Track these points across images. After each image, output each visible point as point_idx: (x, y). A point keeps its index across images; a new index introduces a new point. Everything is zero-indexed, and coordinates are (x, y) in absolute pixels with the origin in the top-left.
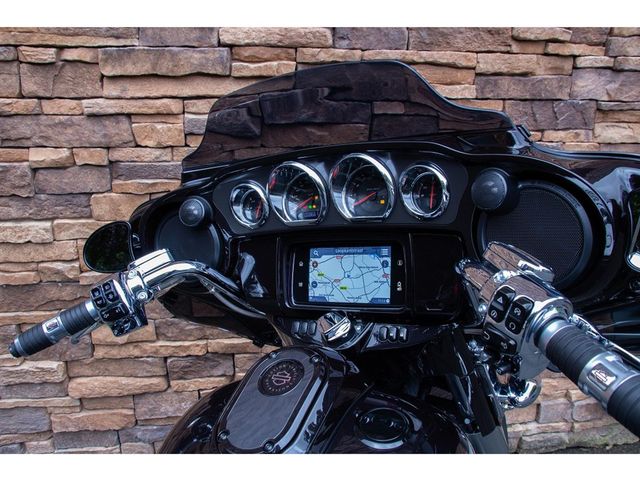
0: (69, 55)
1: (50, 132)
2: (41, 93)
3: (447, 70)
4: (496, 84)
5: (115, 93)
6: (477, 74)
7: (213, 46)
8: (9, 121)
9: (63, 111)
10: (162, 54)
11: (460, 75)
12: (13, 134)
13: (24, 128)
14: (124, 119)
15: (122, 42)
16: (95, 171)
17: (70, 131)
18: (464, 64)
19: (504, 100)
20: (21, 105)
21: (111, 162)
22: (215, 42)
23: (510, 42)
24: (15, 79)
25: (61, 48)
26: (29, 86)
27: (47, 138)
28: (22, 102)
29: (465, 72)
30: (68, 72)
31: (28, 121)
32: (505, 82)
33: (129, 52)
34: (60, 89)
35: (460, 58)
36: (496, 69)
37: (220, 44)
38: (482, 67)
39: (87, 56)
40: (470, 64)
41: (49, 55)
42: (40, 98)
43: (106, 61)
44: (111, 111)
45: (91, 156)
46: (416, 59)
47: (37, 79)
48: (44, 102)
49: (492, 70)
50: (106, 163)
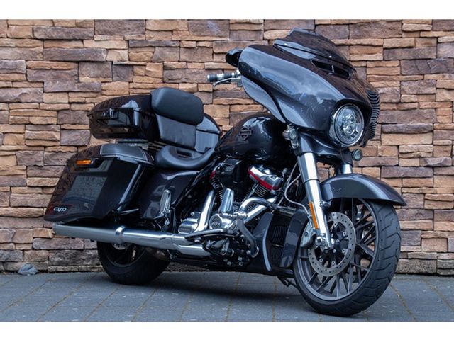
0: (201, 44)
1: (189, 76)
2: (188, 60)
3: (368, 47)
4: (394, 53)
5: (218, 60)
6: (384, 49)
7: (260, 40)
8: (173, 71)
9: (196, 67)
10: (240, 43)
11: (375, 49)
12: (174, 77)
13: (178, 74)
14: (221, 71)
15: (223, 39)
16: (206, 94)
17: (198, 76)
18: (377, 44)
19: (400, 60)
20: (179, 65)
21: (214, 90)
22: (262, 38)
23: (401, 32)
24: (178, 54)
25: (197, 42)
26: (183, 57)
27: (188, 79)
28: (180, 63)
29: (378, 48)
30: (199, 51)
31: (181, 71)
32: (399, 51)
33: (226, 43)
34: (195, 58)
35: (374, 41)
36: (393, 45)
37: (264, 39)
38: (386, 45)
39: (208, 45)
40: (380, 44)
41: (193, 44)
42: (187, 62)
43: (216, 46)
44: (217, 67)
45: (206, 87)
46: (352, 43)
47: (187, 54)
48: (188, 64)
49: (390, 46)
50: (211, 91)
